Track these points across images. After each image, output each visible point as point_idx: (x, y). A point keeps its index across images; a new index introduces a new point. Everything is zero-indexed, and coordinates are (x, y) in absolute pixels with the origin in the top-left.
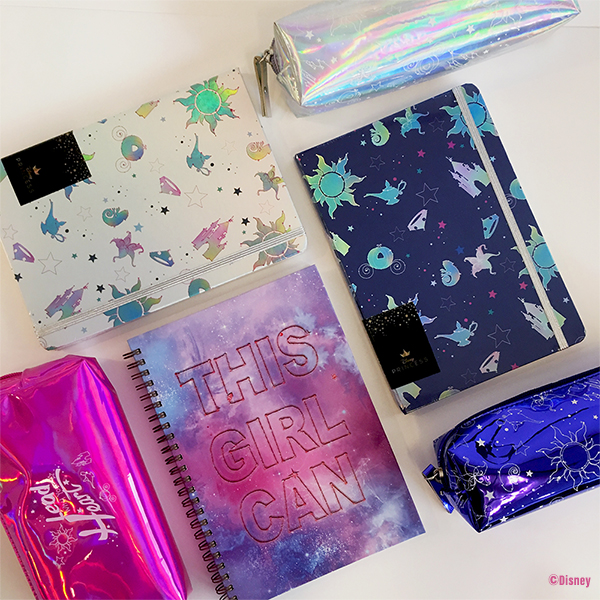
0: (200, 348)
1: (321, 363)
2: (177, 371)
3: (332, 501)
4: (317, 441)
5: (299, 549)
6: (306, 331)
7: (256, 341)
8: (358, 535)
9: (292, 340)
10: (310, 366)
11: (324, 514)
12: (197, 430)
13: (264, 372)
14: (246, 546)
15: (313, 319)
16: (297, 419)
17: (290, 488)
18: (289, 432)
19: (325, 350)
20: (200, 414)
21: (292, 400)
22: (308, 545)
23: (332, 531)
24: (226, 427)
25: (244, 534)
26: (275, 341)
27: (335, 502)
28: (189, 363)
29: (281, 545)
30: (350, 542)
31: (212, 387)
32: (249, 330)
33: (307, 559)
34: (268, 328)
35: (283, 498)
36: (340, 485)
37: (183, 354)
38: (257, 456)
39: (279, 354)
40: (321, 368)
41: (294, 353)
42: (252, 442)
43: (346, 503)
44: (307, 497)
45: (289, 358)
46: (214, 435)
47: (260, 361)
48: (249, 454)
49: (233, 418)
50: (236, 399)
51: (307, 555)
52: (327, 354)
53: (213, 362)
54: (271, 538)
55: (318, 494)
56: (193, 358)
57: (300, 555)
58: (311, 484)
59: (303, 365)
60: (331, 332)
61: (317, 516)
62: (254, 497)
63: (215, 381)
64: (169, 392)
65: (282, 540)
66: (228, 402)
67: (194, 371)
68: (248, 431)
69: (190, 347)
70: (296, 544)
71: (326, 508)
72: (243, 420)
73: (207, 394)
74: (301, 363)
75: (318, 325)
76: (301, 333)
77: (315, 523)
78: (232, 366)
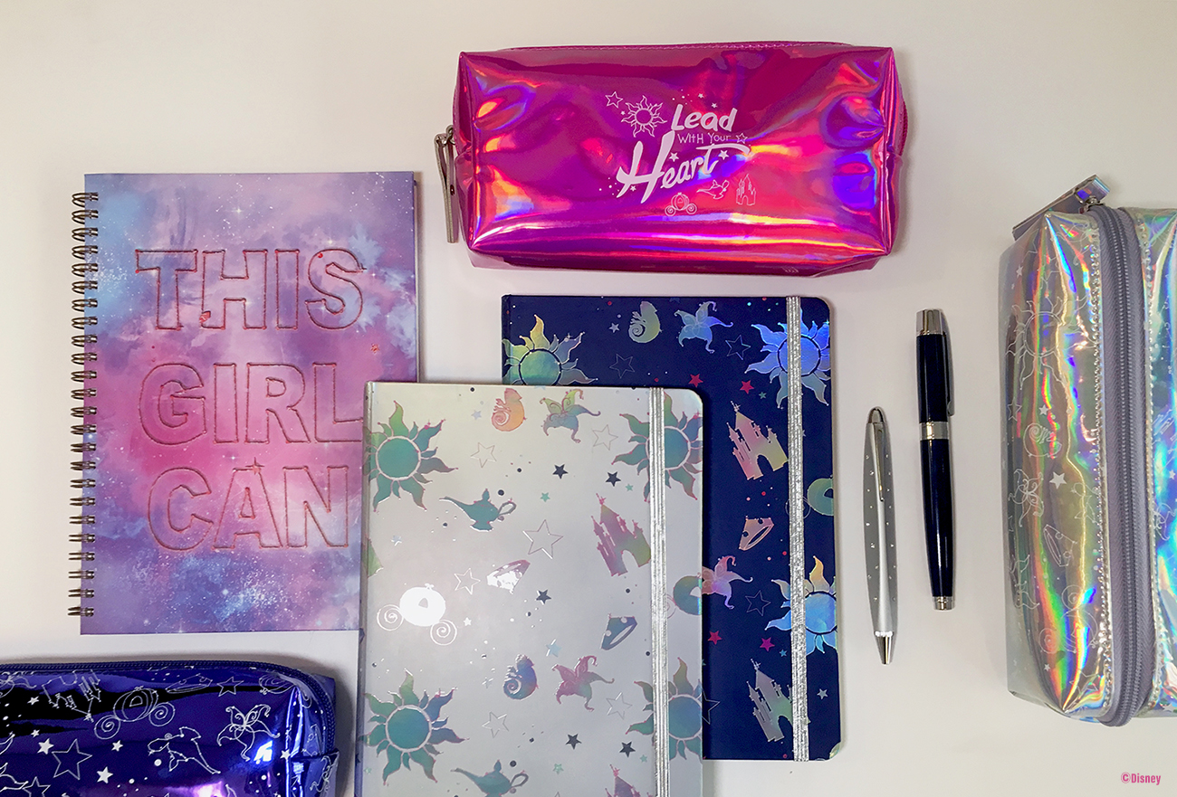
0: (189, 228)
1: (364, 320)
2: (140, 248)
3: (296, 528)
4: (311, 434)
5: (217, 579)
6: (360, 266)
7: (278, 251)
8: (316, 594)
9: (333, 269)
10: (346, 319)
11: (276, 543)
12: (135, 345)
13: (272, 301)
14: (137, 543)
15: (376, 252)
16: (294, 388)
17: (240, 484)
18: (273, 403)
19: (377, 304)
20: (149, 323)
21: (297, 358)
22: (233, 578)
23: (278, 572)
24: (182, 358)
25: (142, 524)
26: (307, 262)
27: (301, 531)
28: (163, 243)
29: (192, 563)
30: (299, 597)
31: (184, 291)
32: (274, 230)
33: (223, 599)
34: (304, 237)
35: (223, 496)
36: (319, 510)
37: (161, 226)
38: (210, 418)
39: (304, 282)
40: (359, 327)
41: (329, 291)
42: (210, 395)
43: (316, 541)
44: (262, 509)
45: (318, 295)
46: (158, 363)
47: (272, 282)
48: (199, 411)
49: (197, 349)
50: (213, 324)
51: (225, 592)
52: (377, 310)
53: (200, 255)
54: (182, 546)
55: (279, 511)
56: (172, 238)
57: (215, 588)
58: (276, 491)
59: (335, 312)
60: (396, 281)
61: (265, 542)
62: (181, 477)
63: (192, 285)
64: (116, 273)
65: (197, 556)
66: (198, 322)
67: (166, 258)
68: (212, 378)
69: (174, 220)
70: (215, 570)
71: (283, 535)
72: (211, 357)
73: (172, 299)
74: (334, 309)
75: (382, 263)
76: (351, 265)
77: (257, 550)
78: (226, 273)
